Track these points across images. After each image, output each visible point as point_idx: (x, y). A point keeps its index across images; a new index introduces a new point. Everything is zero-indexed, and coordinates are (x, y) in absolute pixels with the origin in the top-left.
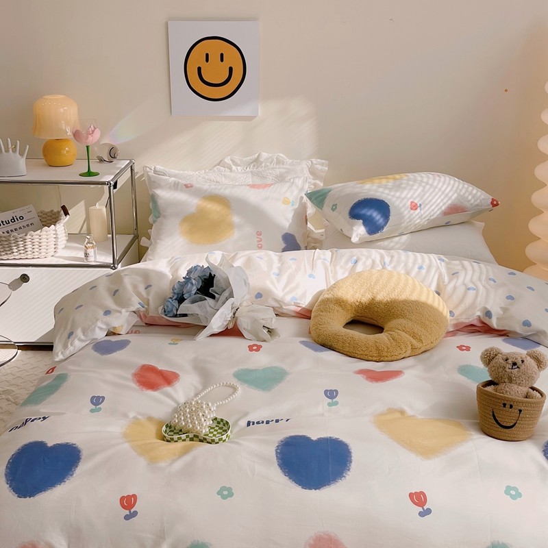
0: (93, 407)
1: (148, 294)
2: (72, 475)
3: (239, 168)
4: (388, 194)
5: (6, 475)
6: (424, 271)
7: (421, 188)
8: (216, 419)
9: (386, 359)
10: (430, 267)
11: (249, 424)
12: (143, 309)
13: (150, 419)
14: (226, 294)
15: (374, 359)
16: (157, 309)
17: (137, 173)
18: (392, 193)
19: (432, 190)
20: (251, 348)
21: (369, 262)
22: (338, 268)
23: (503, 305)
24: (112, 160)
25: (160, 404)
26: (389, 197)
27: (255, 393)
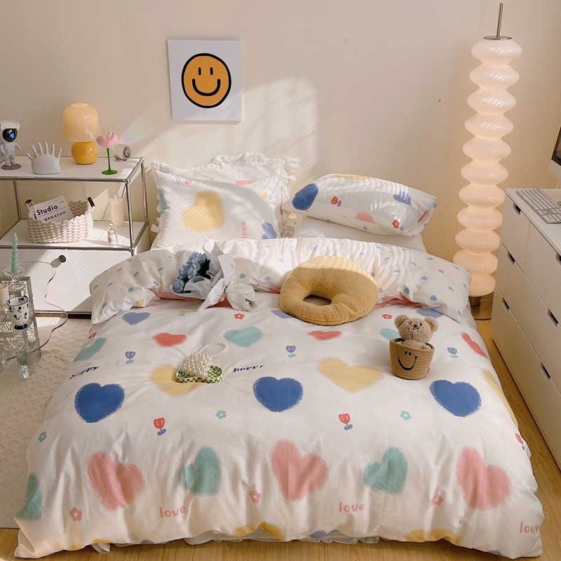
0: (128, 359)
1: (161, 275)
2: (120, 407)
3: (227, 165)
5: (76, 407)
8: (212, 367)
9: (332, 324)
11: (235, 370)
12: (157, 287)
13: (169, 367)
14: (218, 275)
15: (323, 324)
16: (168, 286)
20: (236, 316)
22: (301, 254)
23: (418, 284)
24: (126, 158)
25: (174, 357)
27: (240, 350)
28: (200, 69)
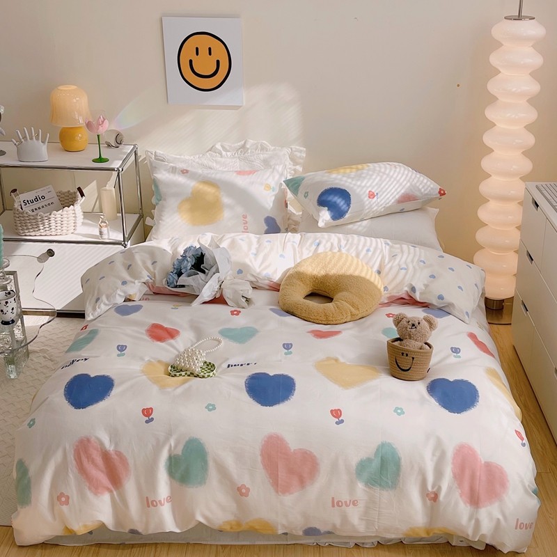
1: (154, 269)
2: (109, 395)
3: (228, 153)
4: (351, 183)
5: (65, 395)
6: (370, 253)
7: (379, 178)
8: (206, 362)
9: (332, 323)
10: (376, 249)
11: (229, 366)
12: (151, 281)
13: (160, 362)
14: (213, 270)
16: (162, 281)
17: (140, 156)
18: (354, 182)
19: (388, 179)
20: (232, 313)
21: (329, 245)
22: (304, 249)
23: (426, 282)
24: (118, 145)
26: (352, 186)
27: (234, 346)
28: (197, 49)
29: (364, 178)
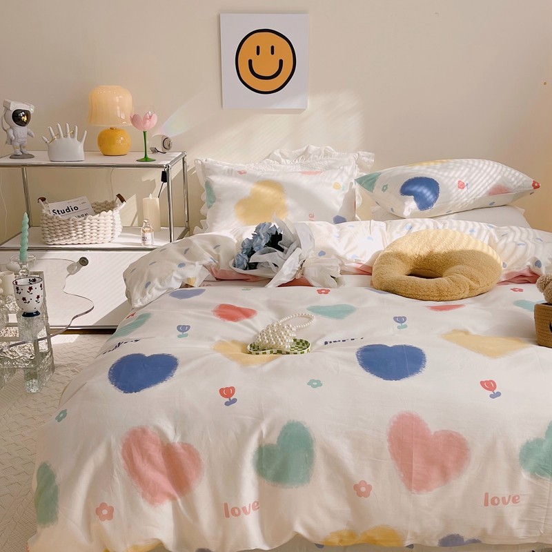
0: (181, 333)
1: (218, 252)
2: (172, 376)
3: (287, 161)
4: (437, 174)
5: (110, 378)
6: (475, 234)
7: (467, 169)
8: (295, 340)
10: (481, 230)
11: (326, 343)
12: (214, 264)
13: (234, 342)
14: (293, 246)
15: (435, 298)
16: (227, 263)
17: (189, 166)
18: (441, 173)
19: (477, 171)
21: (424, 226)
22: (394, 233)
23: (551, 257)
24: (166, 151)
25: (244, 331)
26: (438, 176)
27: (330, 322)
28: (258, 48)
29: (452, 169)
